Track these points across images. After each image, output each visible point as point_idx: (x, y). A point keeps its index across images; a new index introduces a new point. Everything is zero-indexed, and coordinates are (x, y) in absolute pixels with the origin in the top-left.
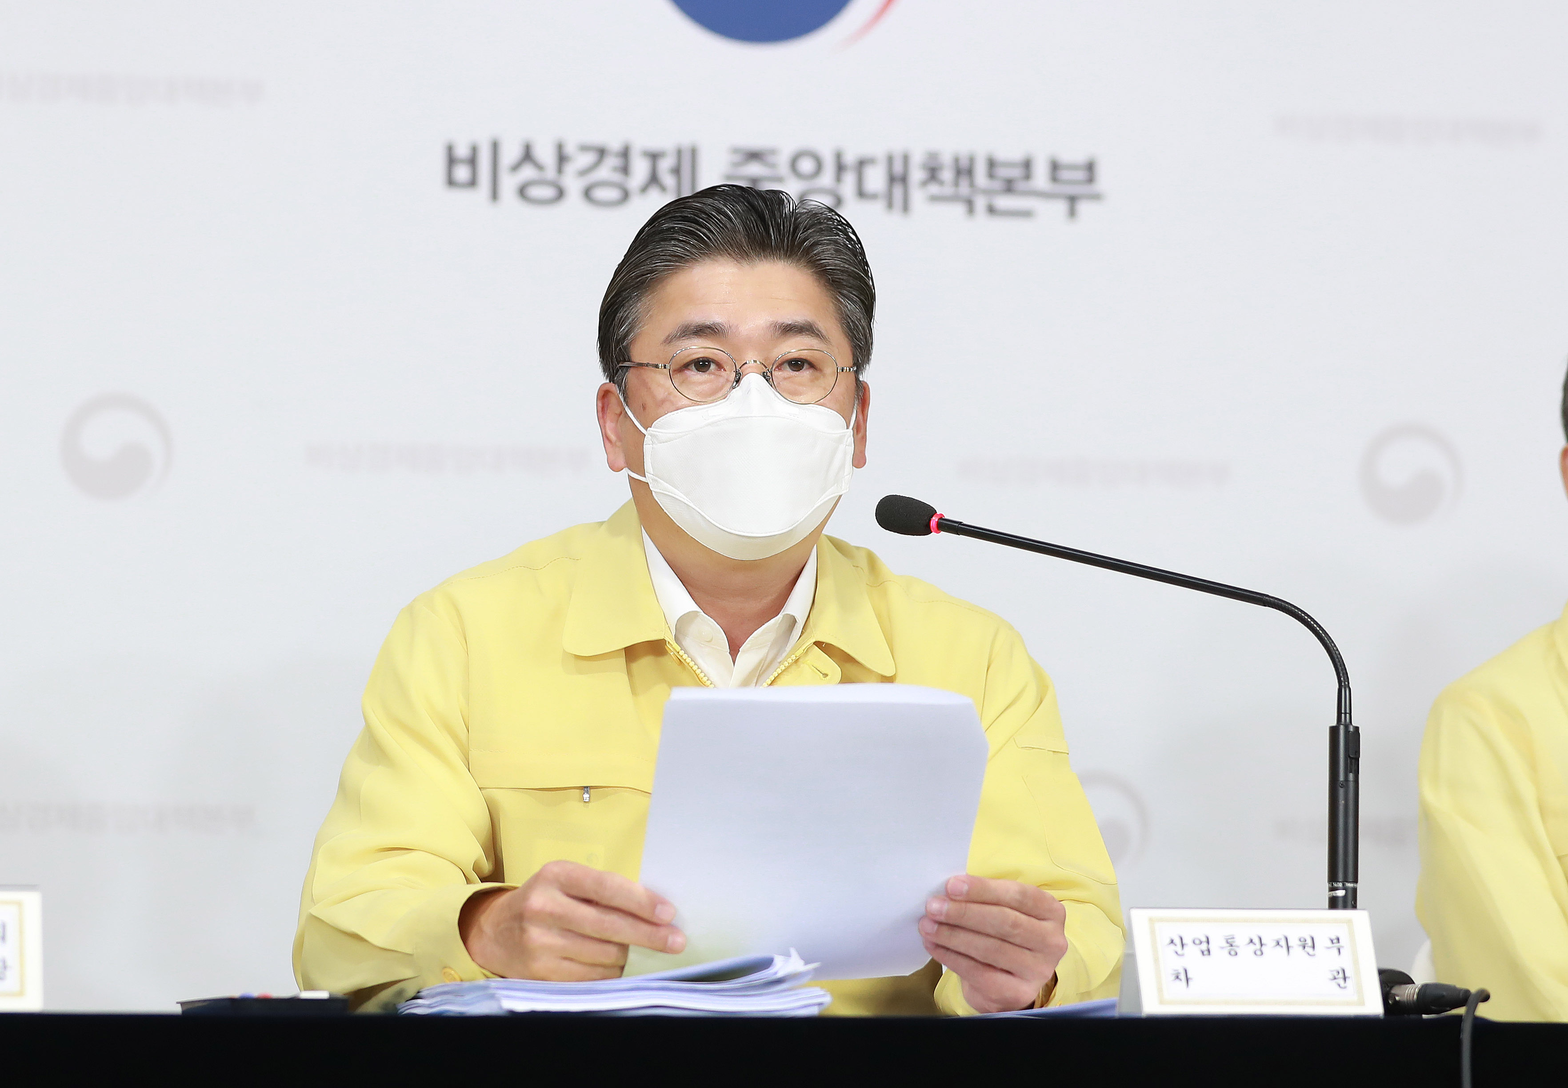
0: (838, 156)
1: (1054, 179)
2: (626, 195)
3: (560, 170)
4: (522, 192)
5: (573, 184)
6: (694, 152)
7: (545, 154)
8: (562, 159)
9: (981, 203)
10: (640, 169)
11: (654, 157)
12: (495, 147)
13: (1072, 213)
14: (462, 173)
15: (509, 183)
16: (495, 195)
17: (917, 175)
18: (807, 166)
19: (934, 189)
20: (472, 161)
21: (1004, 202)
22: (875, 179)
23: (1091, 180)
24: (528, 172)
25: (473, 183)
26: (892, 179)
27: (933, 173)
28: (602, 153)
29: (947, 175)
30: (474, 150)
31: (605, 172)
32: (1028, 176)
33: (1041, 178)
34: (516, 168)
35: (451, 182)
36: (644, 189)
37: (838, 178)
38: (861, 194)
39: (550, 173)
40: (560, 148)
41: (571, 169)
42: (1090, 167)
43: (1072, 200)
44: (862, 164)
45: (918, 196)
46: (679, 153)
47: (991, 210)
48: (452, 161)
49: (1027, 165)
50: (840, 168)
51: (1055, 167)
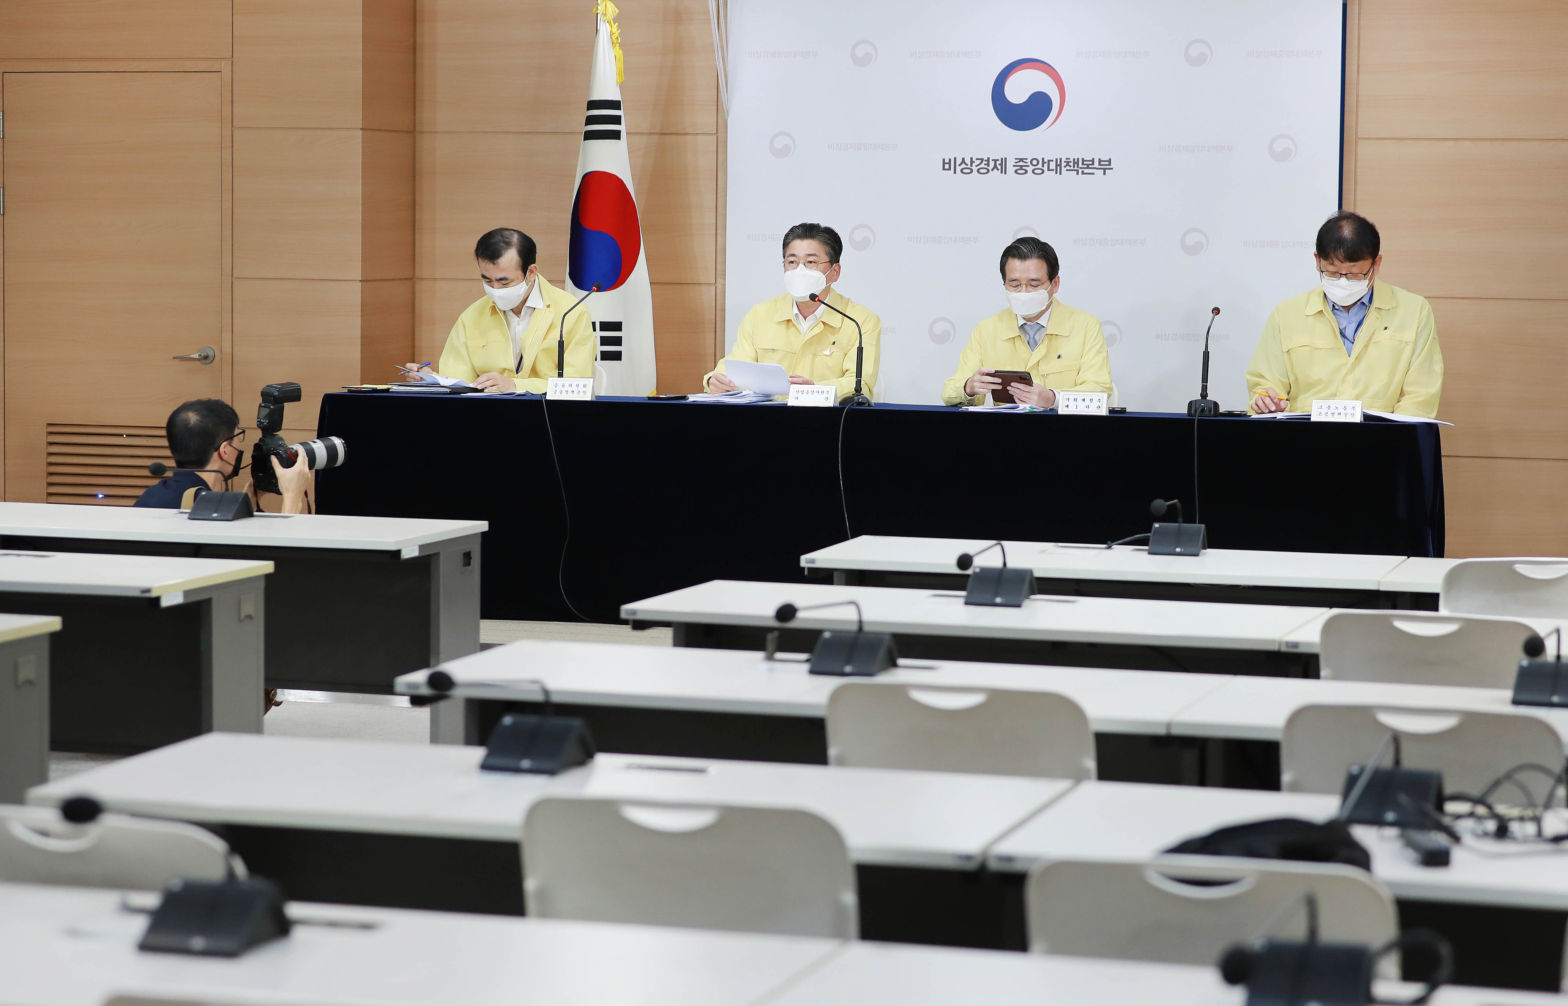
0: (1043, 159)
1: (1100, 164)
2: (988, 171)
3: (971, 166)
4: (962, 171)
5: (975, 169)
6: (1006, 159)
7: (968, 161)
8: (972, 162)
9: (1080, 171)
10: (992, 164)
11: (995, 161)
12: (955, 159)
13: (1104, 174)
14: (947, 166)
15: (958, 169)
16: (955, 173)
17: (1064, 164)
18: (1035, 162)
19: (1068, 168)
20: (949, 163)
21: (1086, 171)
22: (1053, 165)
23: (1110, 165)
24: (963, 166)
25: (950, 169)
26: (1057, 165)
27: (1068, 164)
28: (982, 160)
29: (1071, 164)
30: (950, 160)
31: (982, 166)
32: (1093, 164)
33: (1096, 165)
34: (960, 165)
35: (944, 169)
36: (992, 170)
37: (1043, 166)
38: (1049, 170)
39: (969, 166)
40: (972, 159)
41: (974, 164)
42: (1110, 161)
43: (1105, 170)
44: (1049, 161)
45: (1063, 169)
46: (1002, 159)
47: (1083, 173)
48: (944, 163)
49: (1093, 160)
50: (1043, 163)
51: (1100, 161)
